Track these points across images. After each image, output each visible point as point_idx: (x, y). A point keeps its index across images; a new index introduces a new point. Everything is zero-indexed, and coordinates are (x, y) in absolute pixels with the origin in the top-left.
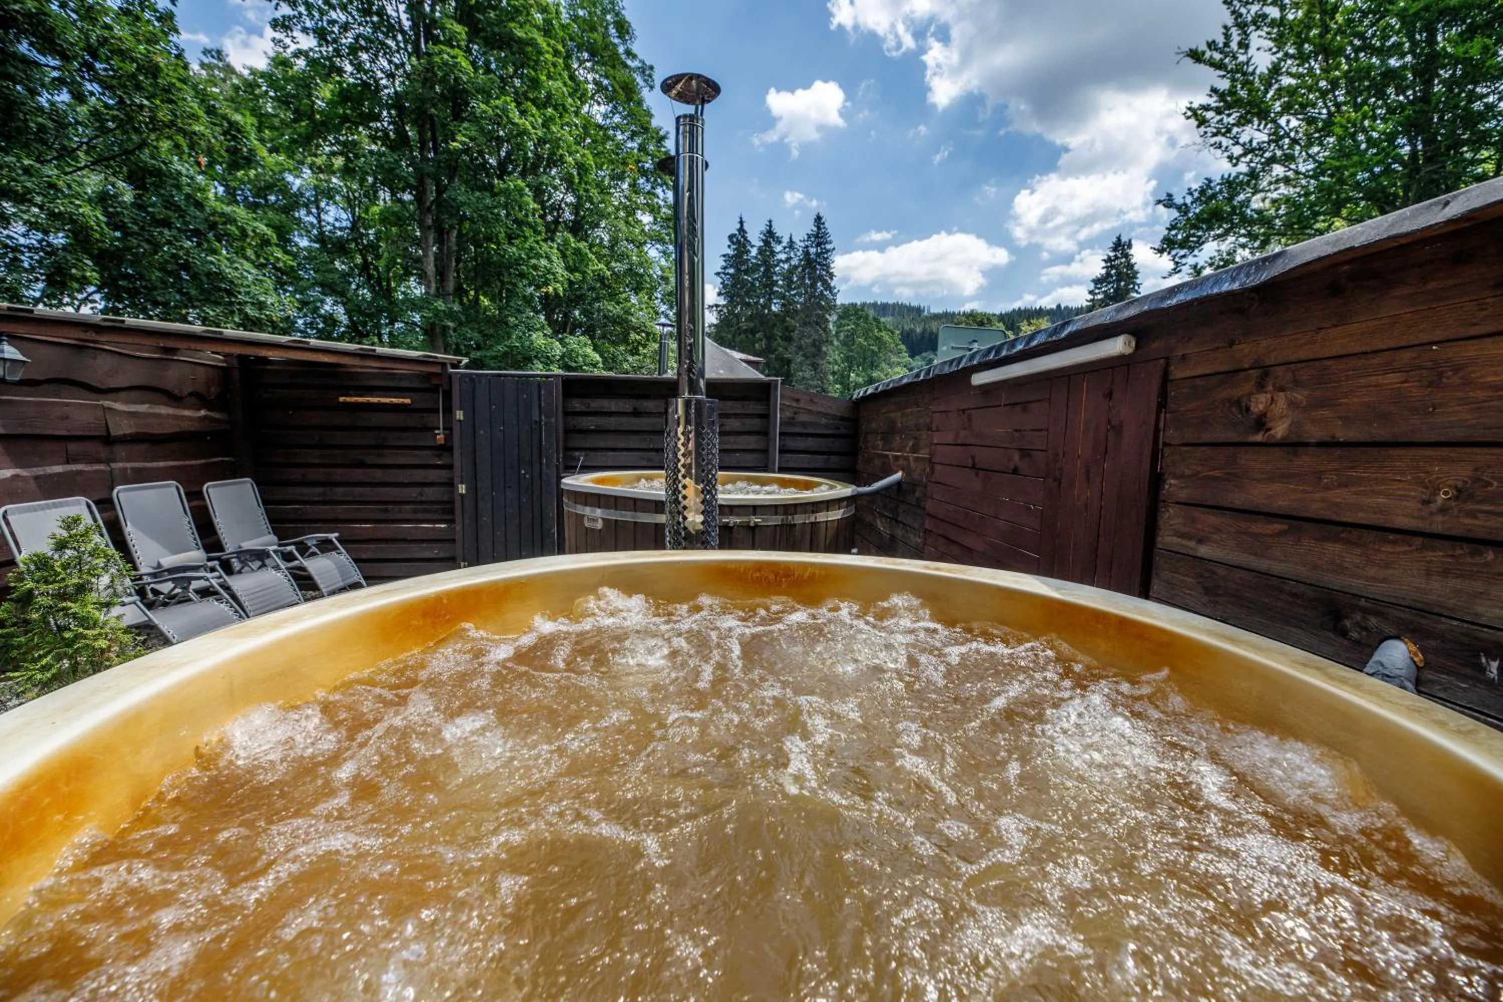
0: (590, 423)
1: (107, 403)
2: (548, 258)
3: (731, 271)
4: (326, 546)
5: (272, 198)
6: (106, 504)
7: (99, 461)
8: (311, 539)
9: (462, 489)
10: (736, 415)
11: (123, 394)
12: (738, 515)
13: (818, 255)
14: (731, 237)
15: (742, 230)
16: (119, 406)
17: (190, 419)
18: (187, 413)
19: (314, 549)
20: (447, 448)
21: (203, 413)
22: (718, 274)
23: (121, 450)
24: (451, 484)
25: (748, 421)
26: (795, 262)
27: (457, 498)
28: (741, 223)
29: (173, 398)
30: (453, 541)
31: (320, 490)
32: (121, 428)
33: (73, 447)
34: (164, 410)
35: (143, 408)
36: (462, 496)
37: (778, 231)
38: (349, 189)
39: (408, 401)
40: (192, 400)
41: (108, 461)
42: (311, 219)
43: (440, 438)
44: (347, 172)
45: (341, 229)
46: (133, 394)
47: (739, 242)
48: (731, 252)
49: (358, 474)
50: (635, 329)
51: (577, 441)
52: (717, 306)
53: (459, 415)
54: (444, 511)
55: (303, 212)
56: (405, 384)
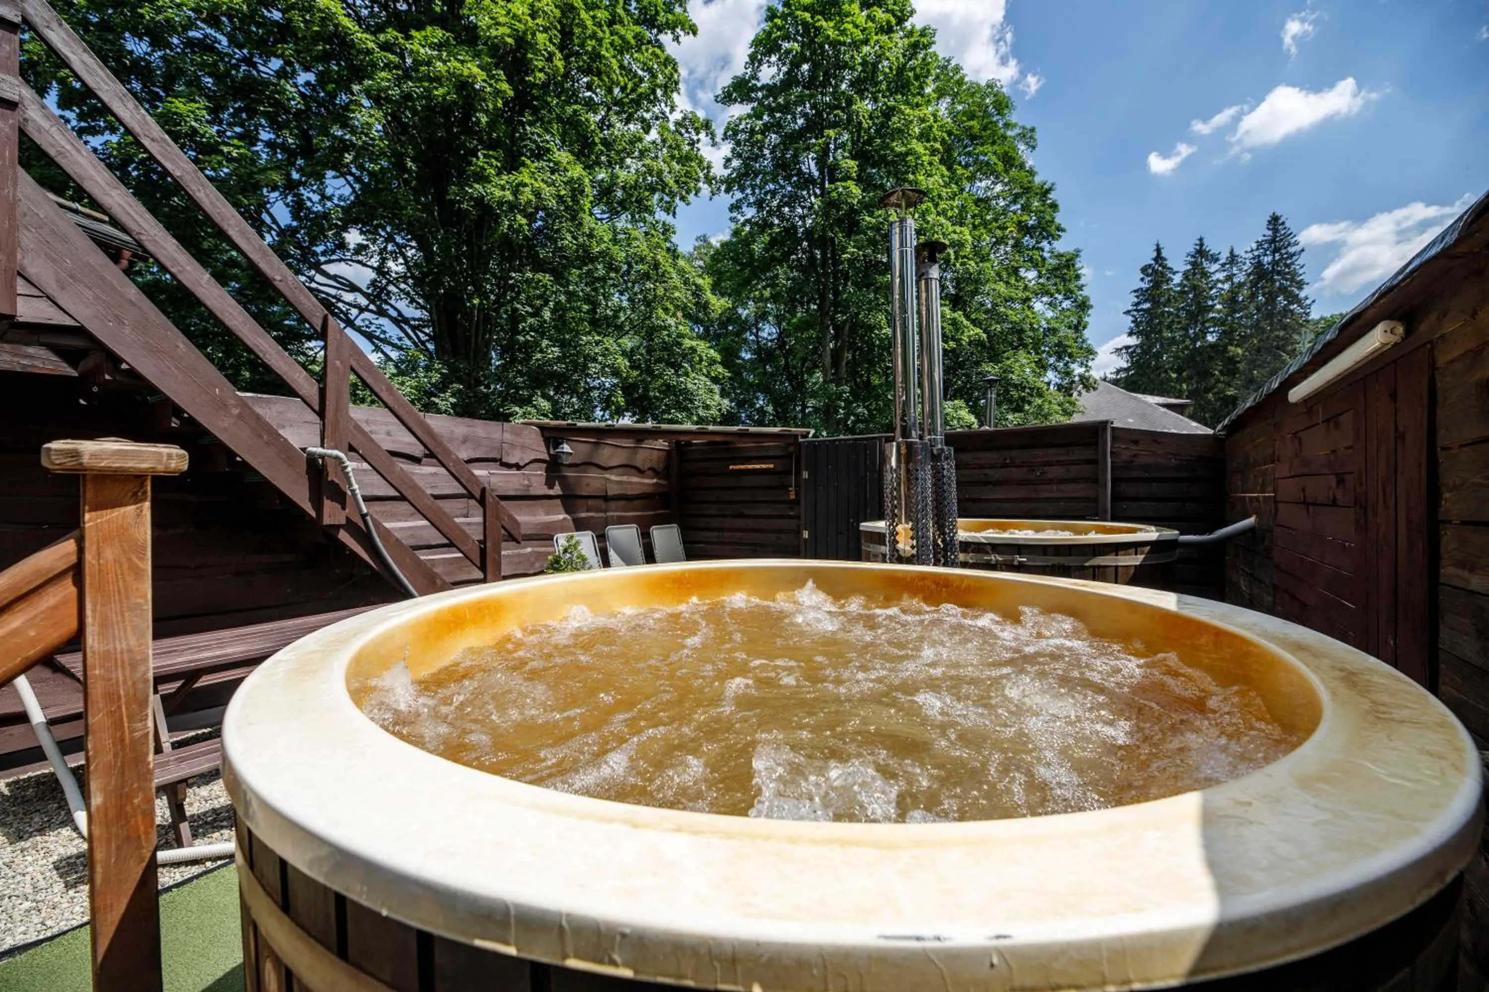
1: (607, 476)
3: (1147, 306)
5: (730, 328)
6: (601, 538)
7: (601, 511)
9: (806, 534)
10: (1059, 463)
11: (615, 471)
12: (1000, 553)
13: (1275, 263)
14: (1144, 270)
15: (1159, 257)
16: (613, 478)
17: (649, 485)
18: (647, 481)
20: (796, 502)
21: (655, 481)
22: (1128, 312)
23: (613, 505)
24: (799, 533)
25: (1073, 468)
26: (1240, 278)
27: (802, 543)
28: (1158, 250)
29: (640, 472)
31: (716, 534)
32: (613, 491)
33: (591, 502)
34: (635, 479)
35: (625, 478)
36: (805, 540)
37: (1212, 246)
38: (778, 310)
39: (771, 466)
40: (650, 473)
41: (606, 511)
42: (753, 337)
43: (792, 496)
44: (775, 298)
45: (771, 341)
46: (620, 470)
47: (1155, 272)
48: (1144, 286)
50: (1015, 386)
52: (1127, 348)
53: (805, 475)
54: (793, 553)
55: (748, 334)
56: (770, 453)
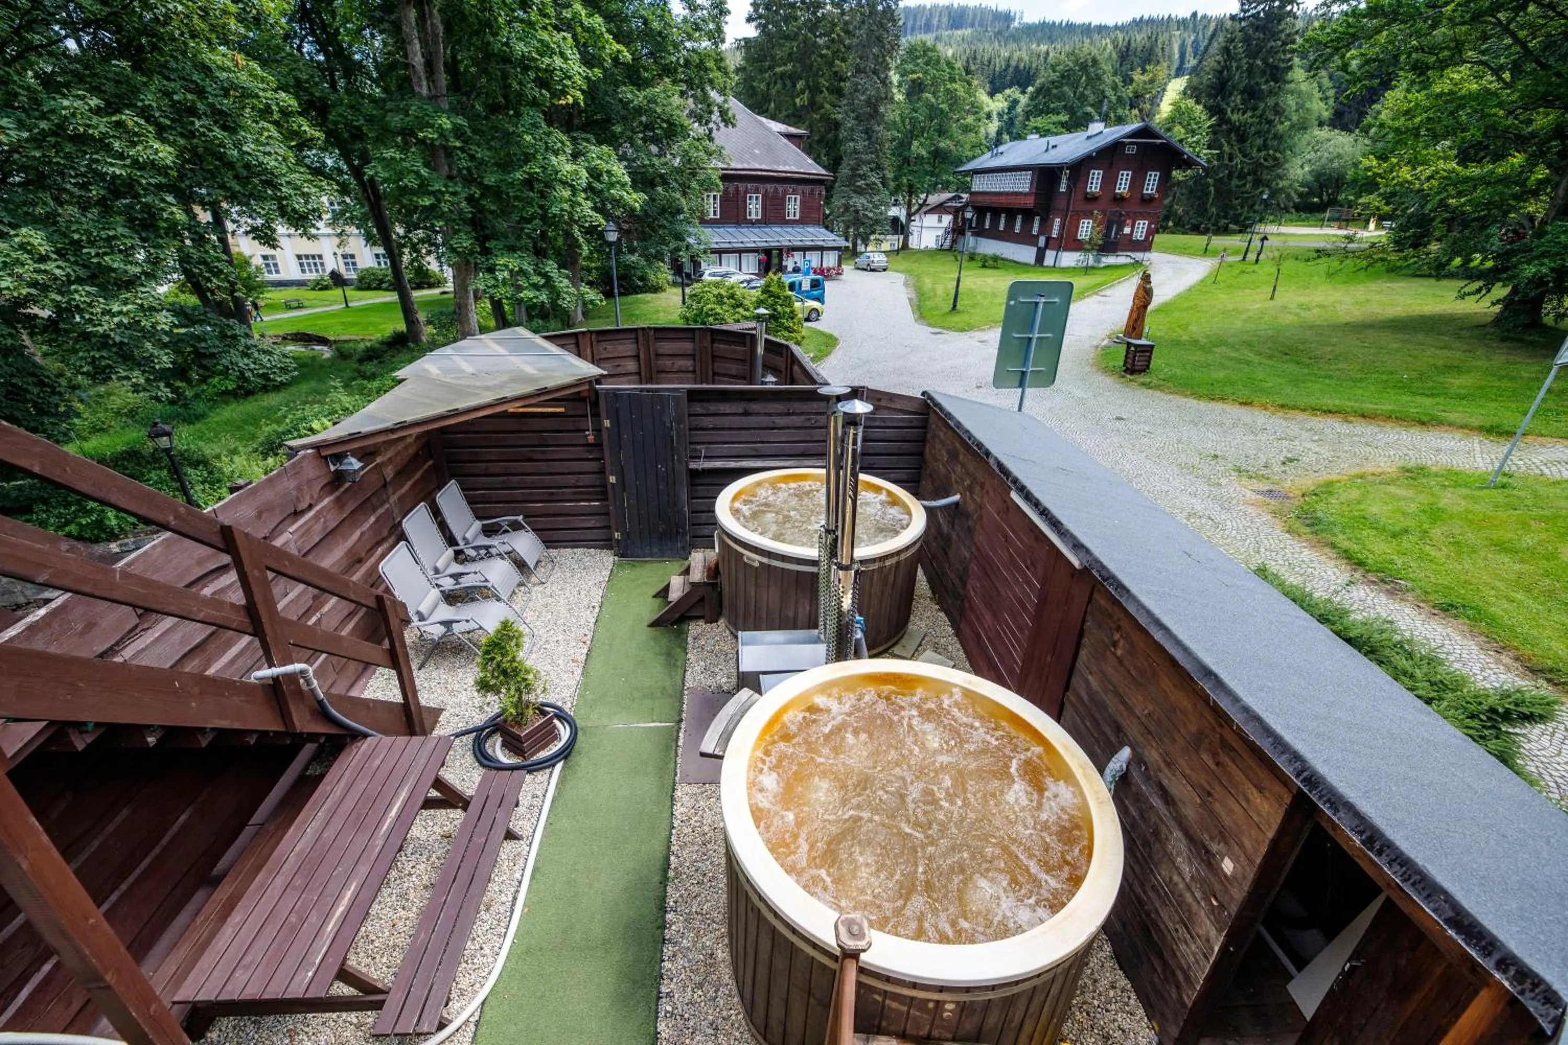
0: (708, 422)
1: (379, 460)
2: (562, 55)
4: (516, 526)
7: (384, 503)
8: (504, 520)
9: (612, 479)
19: (507, 528)
20: (597, 447)
23: (390, 487)
24: (602, 472)
27: (609, 487)
30: (607, 514)
33: (374, 499)
36: (612, 484)
39: (562, 410)
41: (387, 499)
43: (591, 439)
49: (528, 466)
51: (700, 436)
53: (607, 423)
54: (597, 493)
